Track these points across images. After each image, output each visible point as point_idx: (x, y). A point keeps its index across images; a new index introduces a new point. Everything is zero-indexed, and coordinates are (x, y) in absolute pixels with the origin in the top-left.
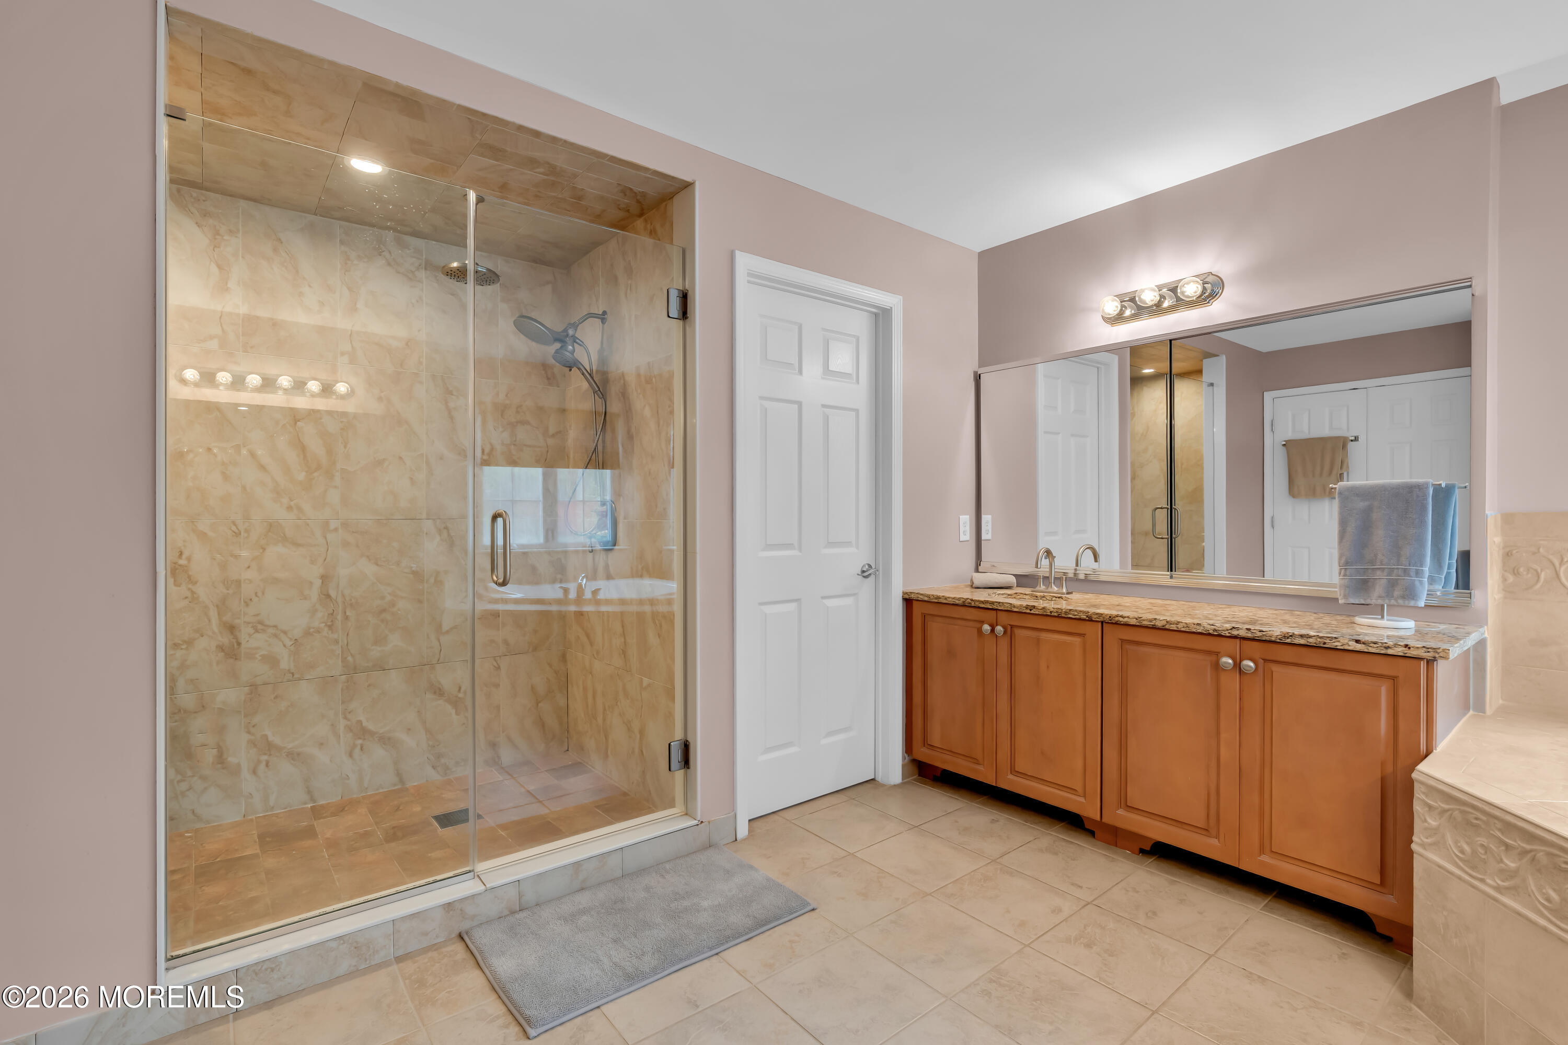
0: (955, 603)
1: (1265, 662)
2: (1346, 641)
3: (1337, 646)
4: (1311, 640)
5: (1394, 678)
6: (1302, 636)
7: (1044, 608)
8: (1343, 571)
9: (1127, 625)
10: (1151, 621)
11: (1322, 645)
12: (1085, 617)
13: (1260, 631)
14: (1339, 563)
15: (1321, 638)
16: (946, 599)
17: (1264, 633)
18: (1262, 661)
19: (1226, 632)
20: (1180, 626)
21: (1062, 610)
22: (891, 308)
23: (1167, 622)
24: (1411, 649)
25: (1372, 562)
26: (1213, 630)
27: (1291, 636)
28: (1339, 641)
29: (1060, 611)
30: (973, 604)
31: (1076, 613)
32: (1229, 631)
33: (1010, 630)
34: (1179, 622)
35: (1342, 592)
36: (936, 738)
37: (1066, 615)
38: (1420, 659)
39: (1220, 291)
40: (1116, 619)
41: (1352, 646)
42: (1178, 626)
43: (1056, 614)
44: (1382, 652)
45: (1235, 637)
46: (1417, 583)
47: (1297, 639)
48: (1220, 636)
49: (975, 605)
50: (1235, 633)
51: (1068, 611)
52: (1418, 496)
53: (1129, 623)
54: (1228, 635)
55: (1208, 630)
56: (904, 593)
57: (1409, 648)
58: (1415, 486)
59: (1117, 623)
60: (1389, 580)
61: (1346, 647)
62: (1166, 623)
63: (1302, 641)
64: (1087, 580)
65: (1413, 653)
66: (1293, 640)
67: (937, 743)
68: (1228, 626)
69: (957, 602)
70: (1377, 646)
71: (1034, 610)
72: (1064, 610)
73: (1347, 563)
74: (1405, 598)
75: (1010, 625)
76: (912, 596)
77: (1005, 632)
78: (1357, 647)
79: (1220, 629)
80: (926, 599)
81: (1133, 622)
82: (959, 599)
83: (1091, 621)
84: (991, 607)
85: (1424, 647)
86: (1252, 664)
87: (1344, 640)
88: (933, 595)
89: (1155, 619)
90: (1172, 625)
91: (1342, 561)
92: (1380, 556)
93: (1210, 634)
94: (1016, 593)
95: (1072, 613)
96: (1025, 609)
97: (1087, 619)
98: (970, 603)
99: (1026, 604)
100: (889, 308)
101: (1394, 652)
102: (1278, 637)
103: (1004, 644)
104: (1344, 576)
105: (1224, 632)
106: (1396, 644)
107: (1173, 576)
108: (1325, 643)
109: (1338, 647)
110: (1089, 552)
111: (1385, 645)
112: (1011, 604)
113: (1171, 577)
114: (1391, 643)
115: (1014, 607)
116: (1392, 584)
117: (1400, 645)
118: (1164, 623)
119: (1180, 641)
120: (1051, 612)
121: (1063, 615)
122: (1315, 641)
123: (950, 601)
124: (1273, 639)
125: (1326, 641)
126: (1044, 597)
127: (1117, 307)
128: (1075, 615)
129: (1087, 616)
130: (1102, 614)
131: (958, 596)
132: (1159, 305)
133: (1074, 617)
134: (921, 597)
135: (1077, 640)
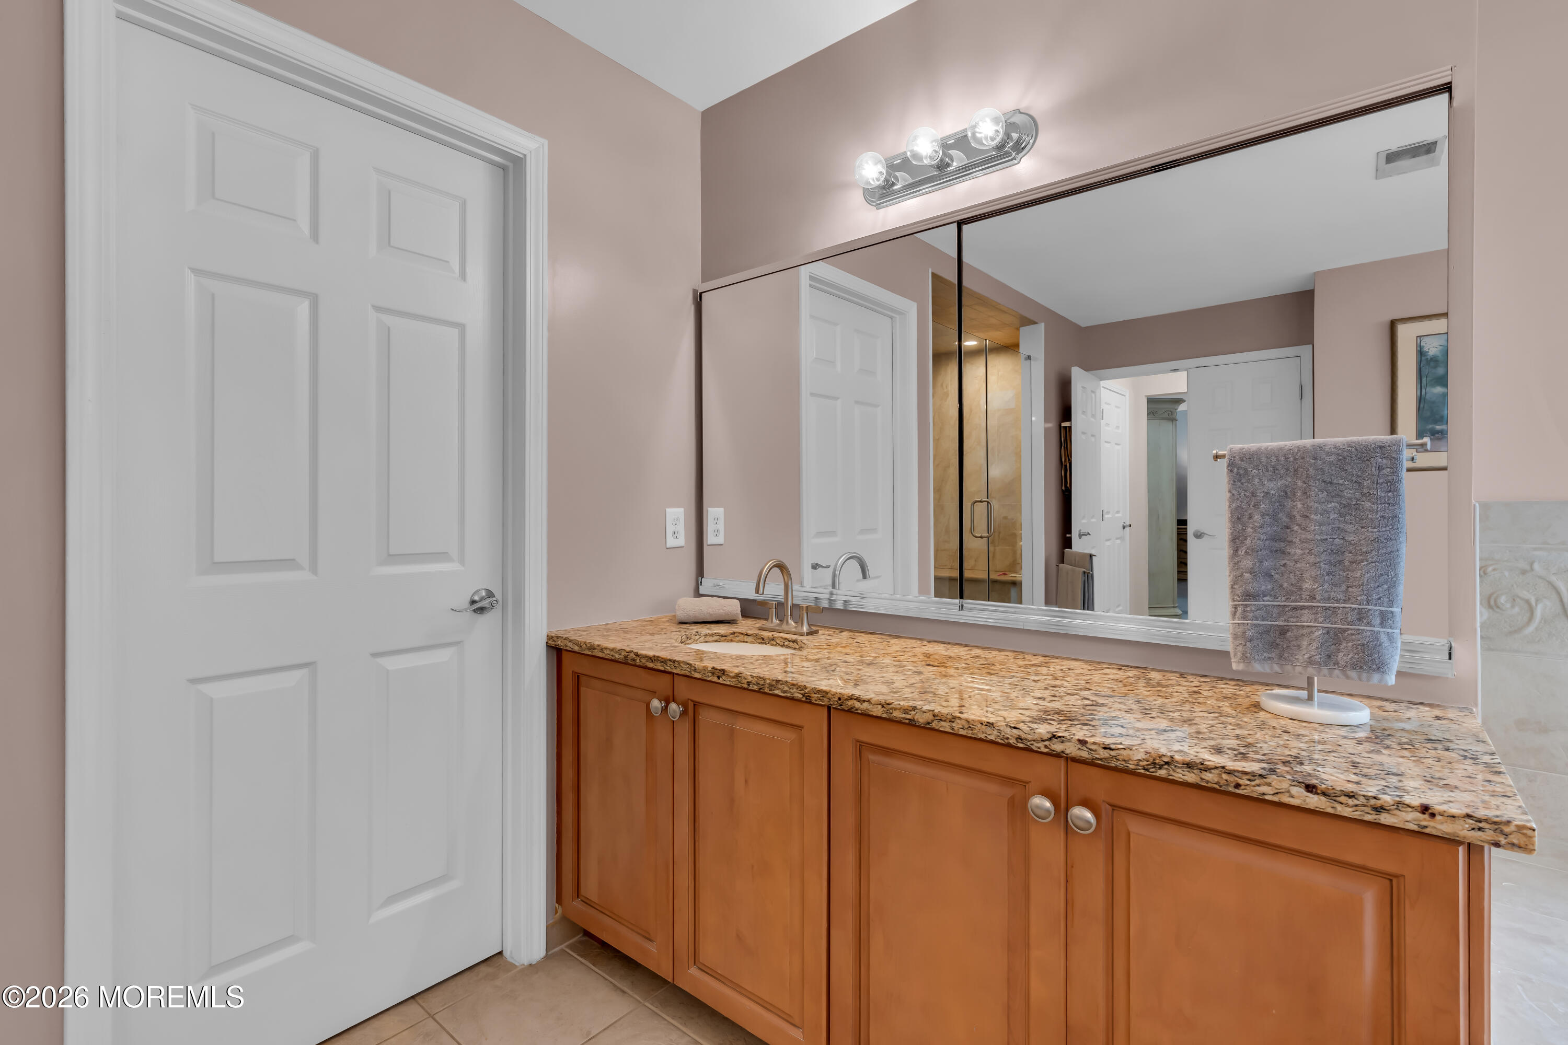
0: (613, 658)
1: (1113, 810)
2: (1285, 785)
3: (1264, 794)
4: (1208, 776)
5: (1390, 878)
6: (1189, 766)
7: (738, 675)
8: (1240, 610)
9: (866, 715)
10: (906, 711)
11: (1231, 789)
12: (801, 696)
13: (1105, 748)
14: (1233, 595)
15: (1230, 772)
16: (602, 650)
17: (1113, 753)
18: (1110, 808)
19: (1041, 745)
20: (957, 725)
21: (765, 680)
22: (525, 155)
23: (934, 716)
24: (1438, 818)
25: (1293, 594)
26: (1017, 739)
27: (1167, 763)
28: (1269, 784)
29: (762, 683)
30: (638, 661)
31: (786, 688)
32: (1047, 743)
33: (692, 710)
34: (955, 717)
35: (1240, 648)
36: (591, 888)
37: (771, 690)
38: (1453, 841)
39: (1032, 141)
40: (850, 703)
41: (1299, 797)
42: (954, 725)
43: (755, 688)
44: (1368, 818)
45: (1058, 755)
46: (1384, 638)
47: (1179, 770)
48: (1028, 750)
49: (641, 664)
50: (1057, 747)
51: (774, 683)
52: (1380, 467)
53: (871, 713)
54: (1043, 750)
55: (1008, 738)
56: (550, 638)
57: (1433, 815)
58: (1375, 449)
59: (851, 711)
60: (1328, 631)
61: (1285, 799)
62: (931, 717)
63: (1191, 777)
64: (846, 612)
65: (1440, 827)
66: (1171, 772)
67: (594, 897)
68: (1043, 730)
69: (617, 656)
70: (1356, 802)
71: (724, 677)
72: (768, 681)
73: (1247, 595)
74: (1361, 668)
75: (692, 701)
76: (559, 642)
77: (684, 713)
78: (1308, 800)
79: (1029, 737)
80: (576, 648)
81: (877, 711)
82: (620, 651)
83: (810, 703)
84: (662, 668)
85: (1469, 816)
86: (1088, 815)
87: (1280, 781)
88: (585, 643)
89: (914, 708)
90: (943, 723)
91: (1238, 592)
92: (1308, 582)
93: (1009, 745)
94: (734, 633)
95: (780, 687)
96: (710, 674)
97: (804, 699)
98: (634, 660)
99: (712, 666)
100: (521, 156)
101: (1396, 821)
102: (1141, 763)
103: (683, 731)
104: (1243, 618)
105: (1036, 744)
106: (1399, 803)
107: (965, 605)
108: (1238, 786)
109: (1267, 797)
110: (854, 564)
111: (1373, 802)
112: (690, 665)
113: (961, 608)
114: (1387, 799)
115: (695, 670)
116: (1335, 639)
117: (1408, 806)
118: (929, 717)
119: (957, 752)
120: (749, 683)
121: (767, 690)
122: (1216, 780)
123: (607, 654)
124: (1132, 767)
125: (1241, 782)
126: (773, 640)
127: (881, 173)
128: (785, 692)
129: (804, 695)
130: (827, 693)
131: (619, 646)
132: (942, 166)
133: (782, 695)
134: (570, 644)
135: (788, 736)
